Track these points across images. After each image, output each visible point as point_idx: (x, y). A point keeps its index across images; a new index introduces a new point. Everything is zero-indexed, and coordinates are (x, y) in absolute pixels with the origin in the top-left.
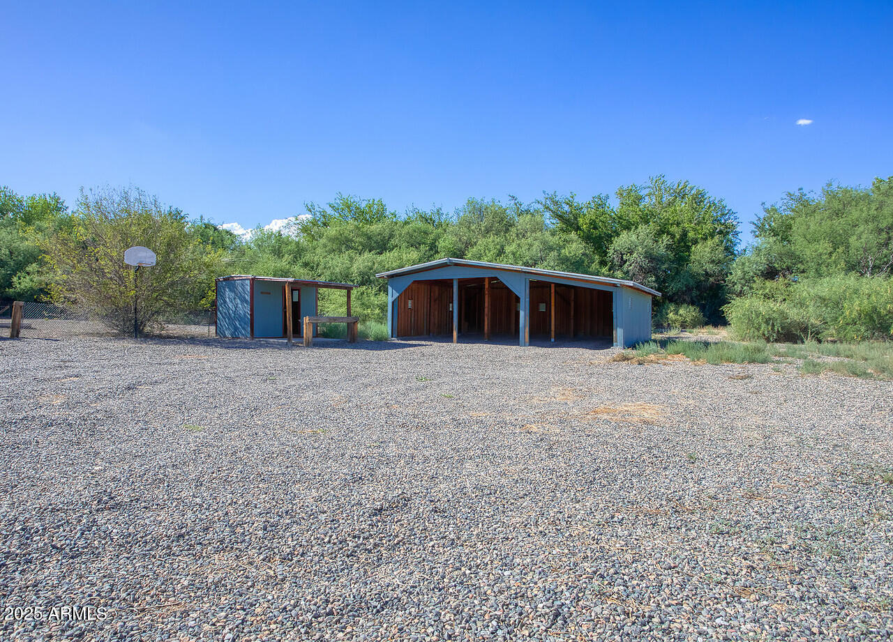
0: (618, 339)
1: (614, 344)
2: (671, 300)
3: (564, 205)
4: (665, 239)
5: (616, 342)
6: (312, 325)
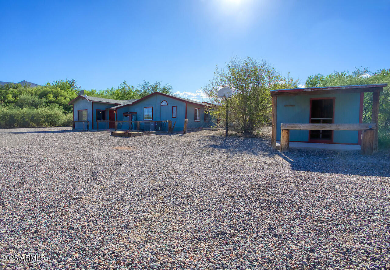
6: (287, 131)
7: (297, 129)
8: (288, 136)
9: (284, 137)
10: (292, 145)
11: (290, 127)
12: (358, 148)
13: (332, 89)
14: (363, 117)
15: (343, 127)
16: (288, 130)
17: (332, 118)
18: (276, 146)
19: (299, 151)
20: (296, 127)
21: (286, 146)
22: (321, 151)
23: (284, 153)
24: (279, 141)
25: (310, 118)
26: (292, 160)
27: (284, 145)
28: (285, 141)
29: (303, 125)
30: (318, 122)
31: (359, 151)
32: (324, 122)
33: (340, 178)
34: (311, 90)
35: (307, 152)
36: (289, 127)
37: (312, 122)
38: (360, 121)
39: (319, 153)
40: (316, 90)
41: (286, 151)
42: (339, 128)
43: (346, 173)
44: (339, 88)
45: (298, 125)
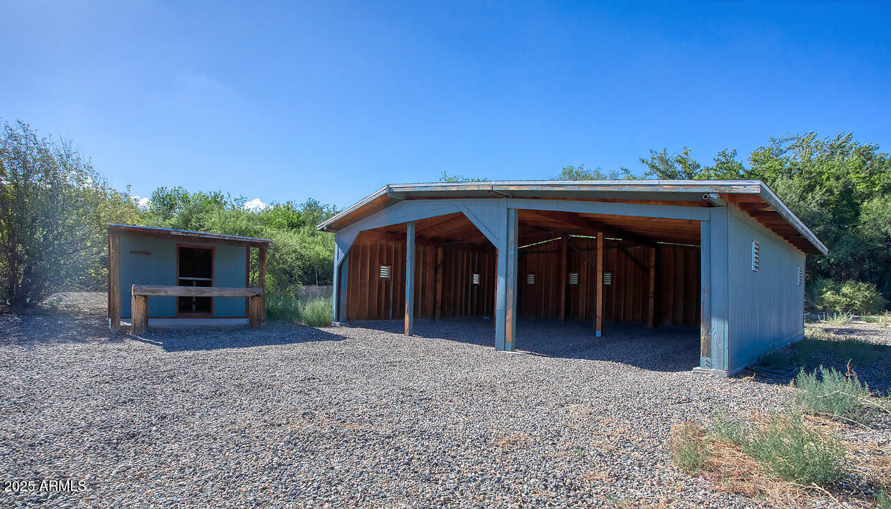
0: (714, 346)
1: (703, 359)
2: (826, 275)
3: (676, 165)
4: (818, 194)
5: (709, 354)
6: (143, 299)
7: (161, 294)
8: (146, 307)
9: (137, 308)
10: (152, 323)
11: (149, 290)
12: (244, 321)
13: (213, 237)
14: (250, 279)
15: (228, 293)
16: (145, 296)
17: (211, 278)
18: (122, 327)
19: (166, 331)
20: (159, 291)
21: (143, 324)
22: (200, 329)
23: (139, 335)
24: (127, 316)
25: (177, 278)
26: (161, 343)
27: (138, 323)
28: (139, 316)
29: (171, 288)
30: (189, 283)
31: (246, 325)
32: (200, 284)
33: (229, 351)
34: (181, 234)
35: (179, 331)
36: (147, 291)
37: (182, 283)
38: (247, 285)
39: (197, 331)
40: (190, 235)
41: (143, 332)
42: (223, 293)
43: (234, 347)
44: (221, 238)
45: (164, 288)
